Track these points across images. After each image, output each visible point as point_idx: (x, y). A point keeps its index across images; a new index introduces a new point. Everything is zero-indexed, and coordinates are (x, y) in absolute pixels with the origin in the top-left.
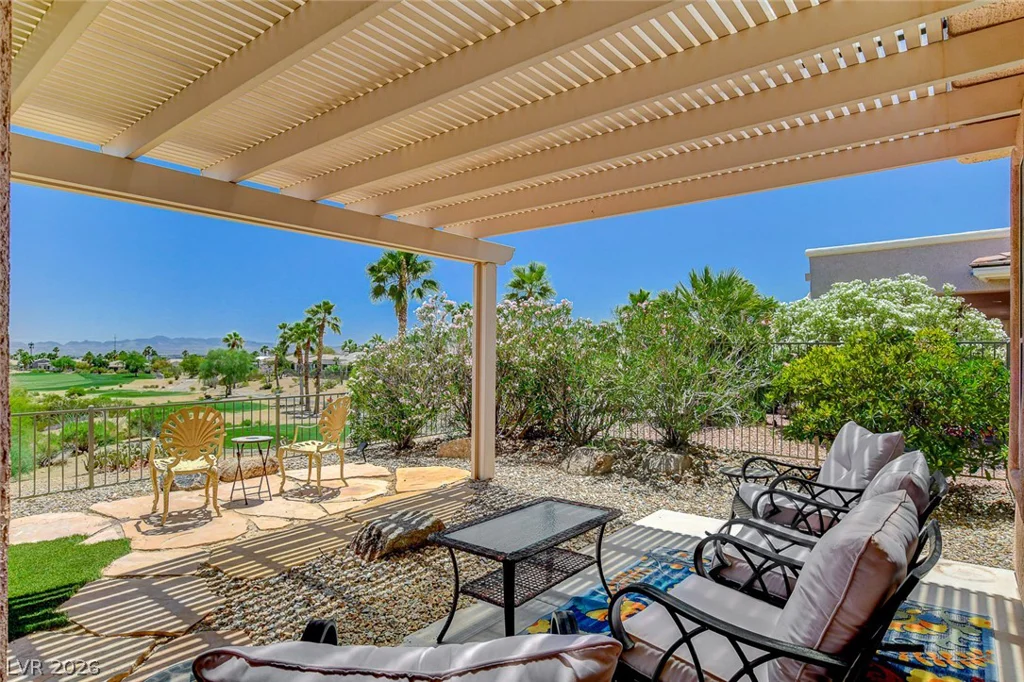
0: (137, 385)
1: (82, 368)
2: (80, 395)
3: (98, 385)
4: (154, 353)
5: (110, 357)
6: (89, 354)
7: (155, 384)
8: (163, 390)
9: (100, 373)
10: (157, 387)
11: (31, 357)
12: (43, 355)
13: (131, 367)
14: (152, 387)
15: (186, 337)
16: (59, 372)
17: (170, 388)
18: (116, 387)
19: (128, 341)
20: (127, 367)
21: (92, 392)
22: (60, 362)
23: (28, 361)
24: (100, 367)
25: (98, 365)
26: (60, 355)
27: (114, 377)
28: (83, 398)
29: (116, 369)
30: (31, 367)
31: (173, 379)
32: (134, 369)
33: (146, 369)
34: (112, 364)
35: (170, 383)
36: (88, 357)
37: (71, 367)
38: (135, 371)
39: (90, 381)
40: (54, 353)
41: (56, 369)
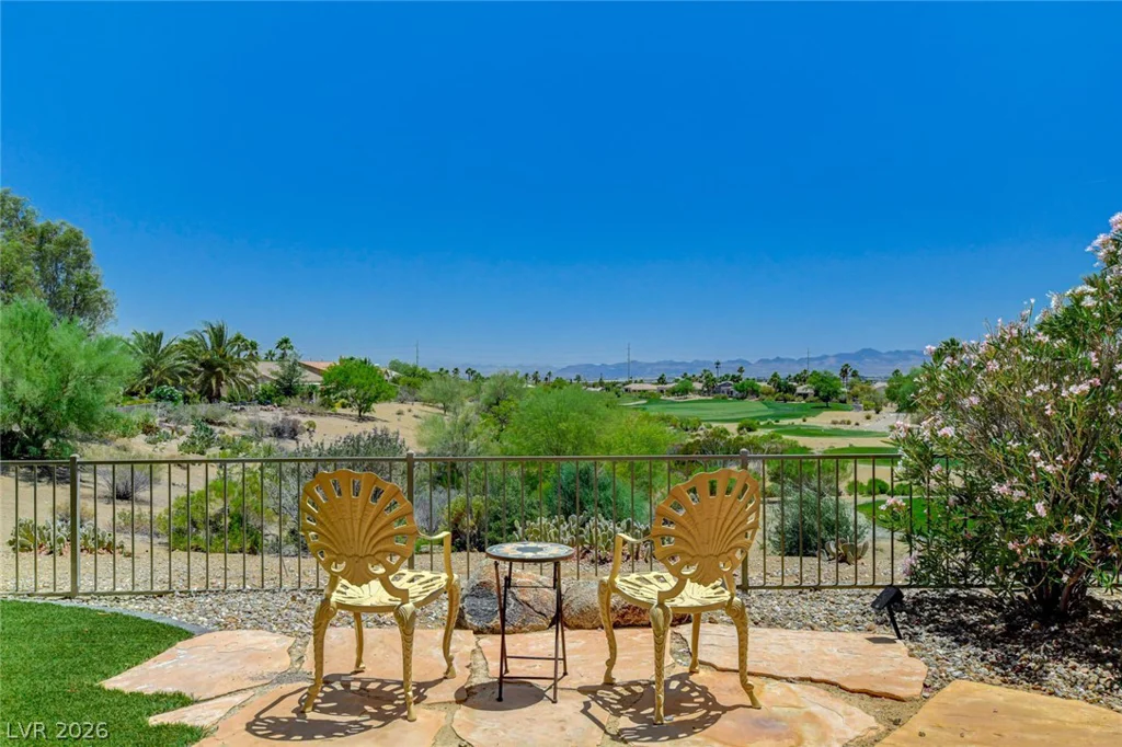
0: (823, 420)
1: (767, 394)
2: (750, 430)
3: (777, 417)
4: (855, 374)
5: (801, 379)
6: (775, 375)
7: (846, 419)
8: (856, 428)
9: (785, 400)
10: (849, 423)
11: (714, 380)
12: (727, 376)
13: (821, 394)
14: (843, 422)
15: (903, 349)
16: (743, 398)
17: (866, 426)
18: (798, 422)
19: (826, 357)
20: (817, 393)
21: (768, 426)
22: (743, 385)
23: (711, 384)
24: (785, 392)
25: (784, 389)
26: (744, 376)
27: (801, 408)
28: (752, 434)
29: (805, 396)
30: (714, 392)
31: (872, 412)
32: (826, 396)
33: (842, 397)
34: (800, 389)
35: (868, 418)
36: (774, 379)
37: (755, 392)
38: (826, 399)
39: (771, 412)
40: (737, 374)
41: (740, 395)
